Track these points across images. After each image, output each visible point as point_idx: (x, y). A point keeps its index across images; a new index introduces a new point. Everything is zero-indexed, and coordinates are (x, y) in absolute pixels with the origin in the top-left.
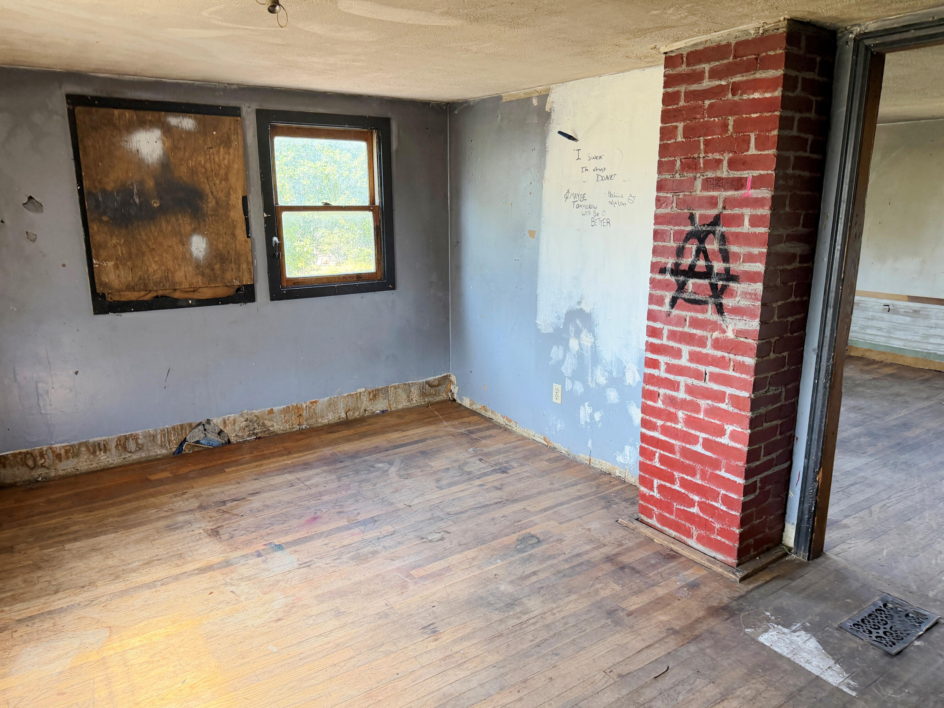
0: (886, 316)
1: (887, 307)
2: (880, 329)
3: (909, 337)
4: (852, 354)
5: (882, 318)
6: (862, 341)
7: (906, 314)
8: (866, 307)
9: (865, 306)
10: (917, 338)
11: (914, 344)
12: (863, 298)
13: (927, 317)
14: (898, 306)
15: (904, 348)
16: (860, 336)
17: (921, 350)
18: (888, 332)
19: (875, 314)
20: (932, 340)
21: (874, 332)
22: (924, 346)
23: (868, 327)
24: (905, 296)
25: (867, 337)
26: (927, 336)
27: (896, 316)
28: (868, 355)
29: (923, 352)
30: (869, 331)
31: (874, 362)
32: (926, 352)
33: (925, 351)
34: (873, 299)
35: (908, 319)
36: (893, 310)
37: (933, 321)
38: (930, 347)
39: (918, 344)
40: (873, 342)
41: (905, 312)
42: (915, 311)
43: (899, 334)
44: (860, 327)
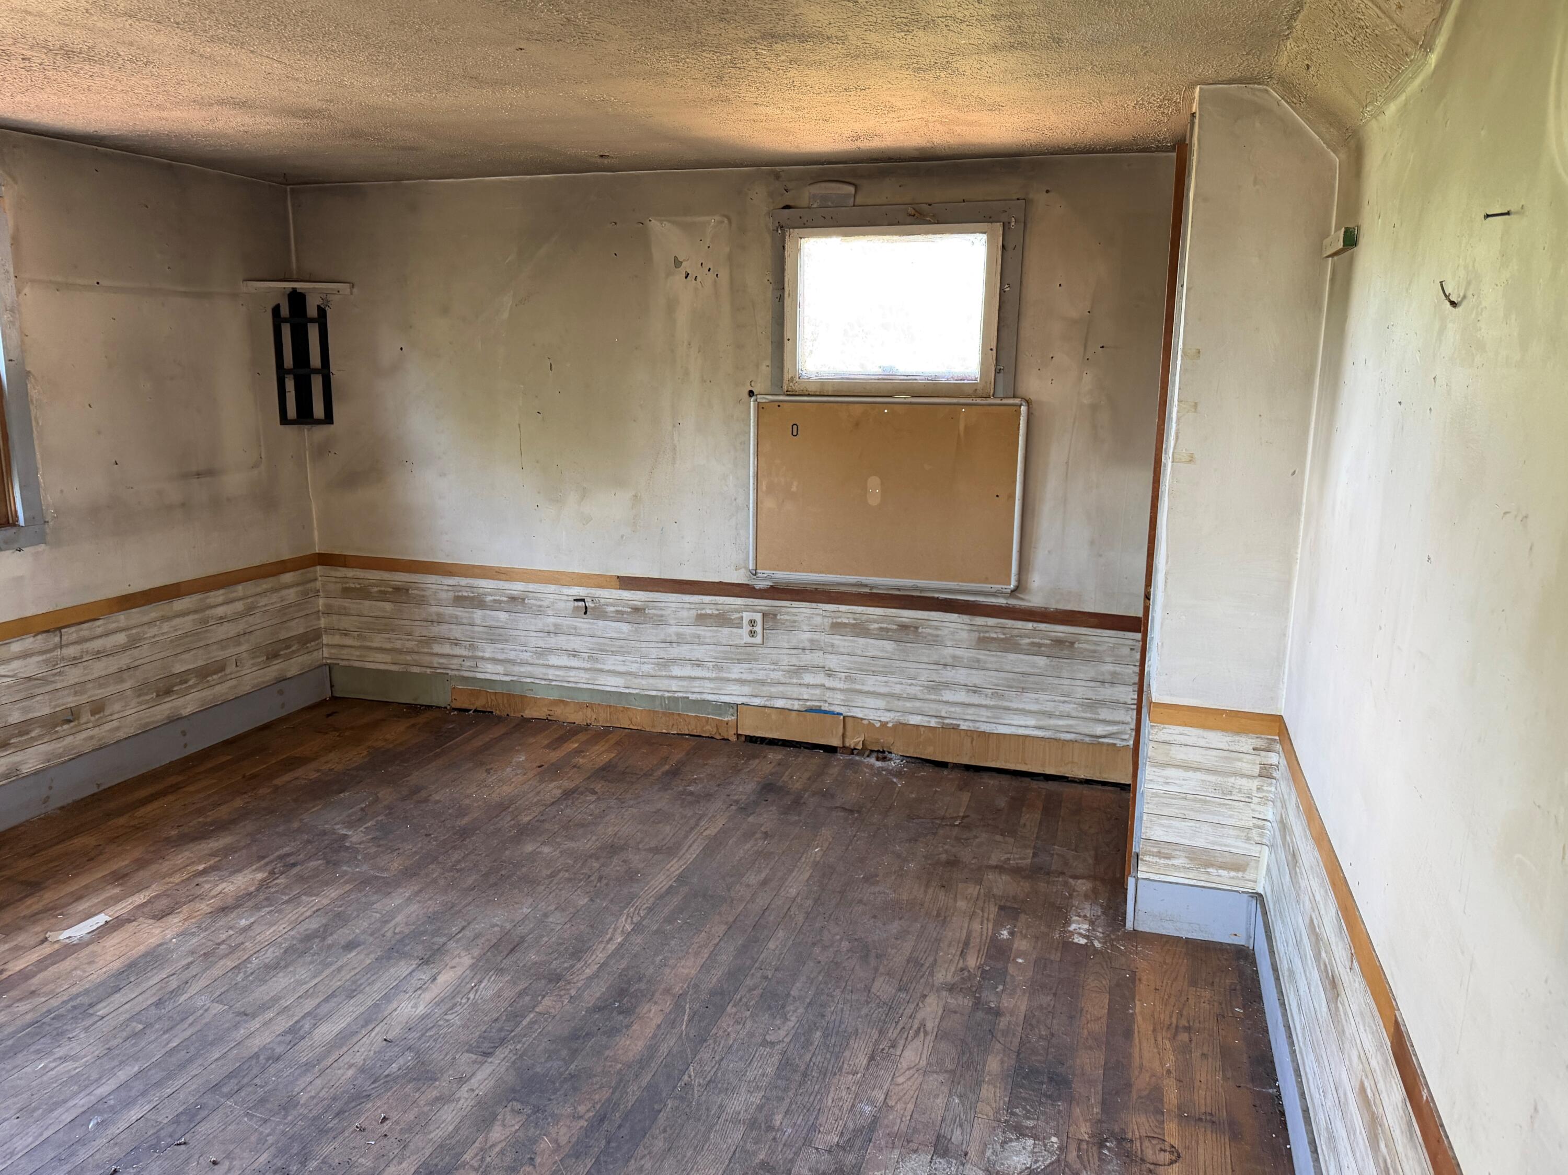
0: (583, 623)
1: (581, 604)
2: (574, 654)
3: (633, 668)
4: (528, 714)
5: (575, 628)
6: (543, 682)
7: (619, 616)
8: (540, 606)
9: (539, 603)
10: (647, 668)
11: (643, 682)
12: (531, 587)
13: (660, 621)
14: (602, 601)
15: (627, 691)
16: (539, 671)
17: (659, 694)
18: (590, 659)
19: (559, 621)
20: (676, 671)
21: (564, 661)
22: (663, 684)
23: (551, 651)
24: (611, 577)
25: (551, 674)
26: (666, 663)
27: (601, 623)
28: (559, 713)
29: (662, 697)
30: (553, 660)
31: (574, 730)
32: (669, 698)
33: (667, 694)
34: (552, 588)
35: (625, 627)
36: (593, 608)
37: (673, 629)
38: (674, 685)
39: (651, 681)
40: (565, 684)
41: (617, 612)
42: (636, 610)
43: (611, 663)
44: (536, 653)
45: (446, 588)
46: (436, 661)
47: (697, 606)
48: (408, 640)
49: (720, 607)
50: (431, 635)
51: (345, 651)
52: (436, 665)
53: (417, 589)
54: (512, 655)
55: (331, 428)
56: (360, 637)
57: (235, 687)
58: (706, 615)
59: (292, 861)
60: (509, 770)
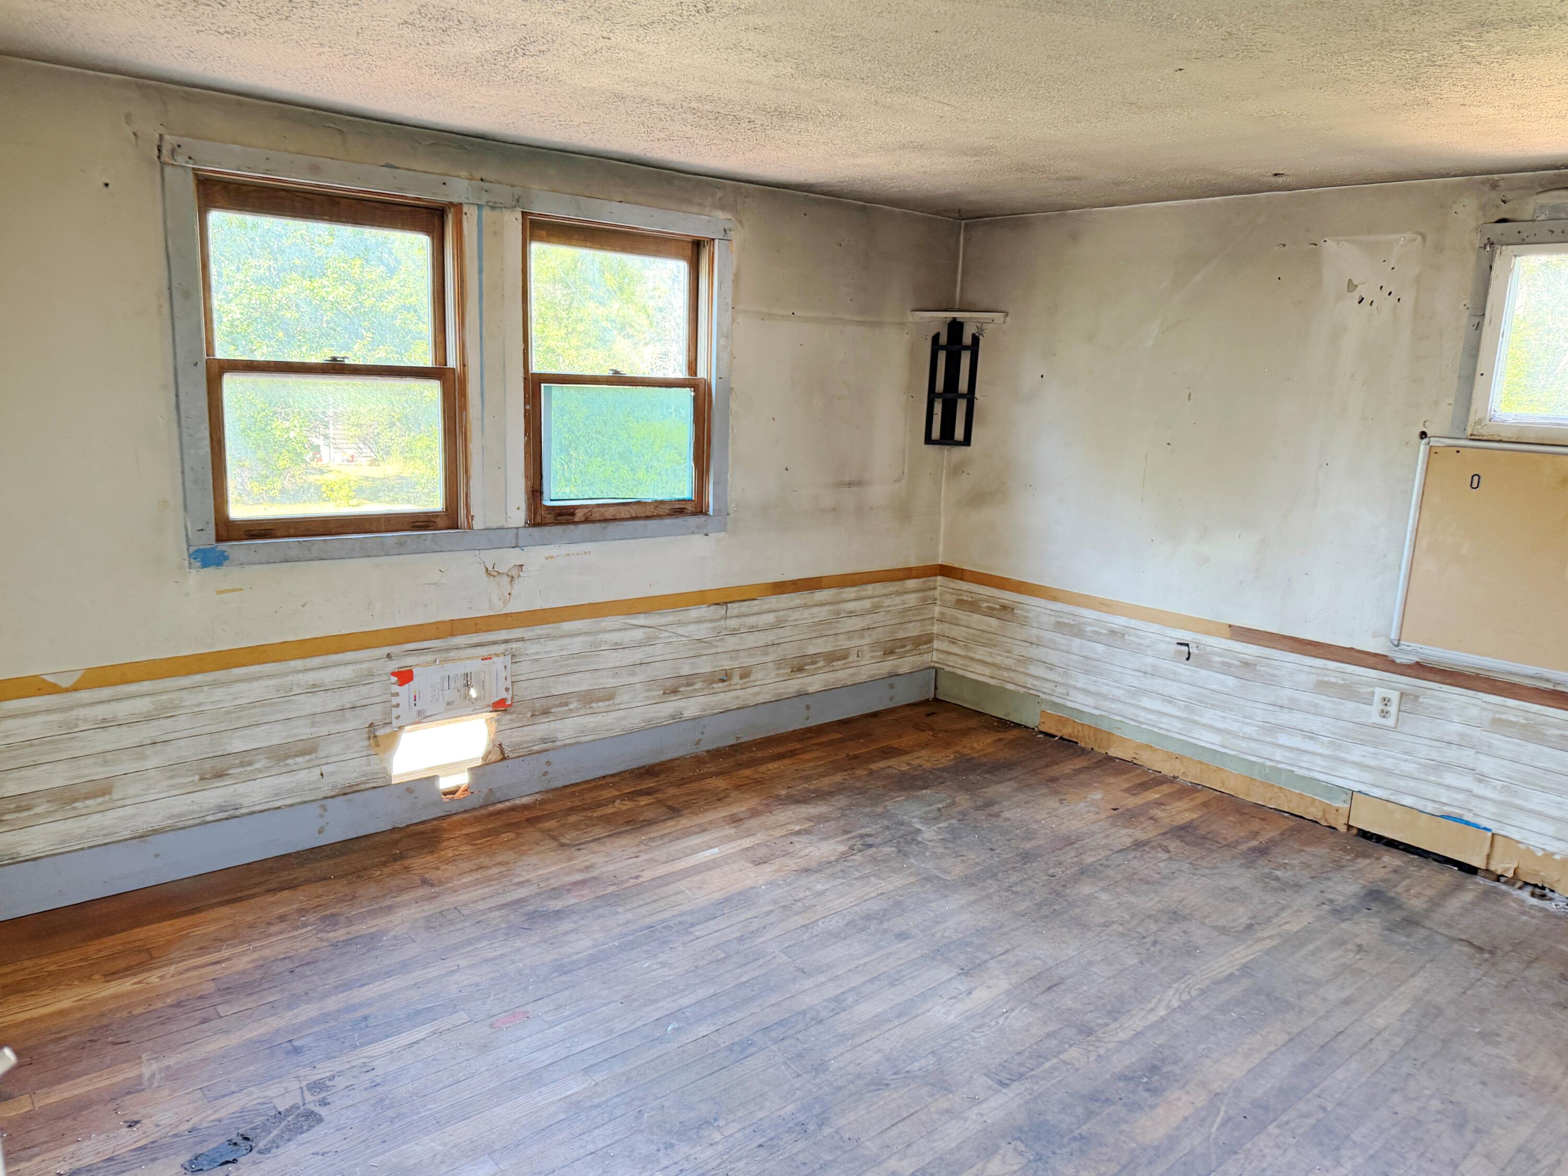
0: (1184, 669)
1: (1185, 648)
2: (1170, 700)
3: (1234, 726)
4: (1112, 752)
5: (1174, 673)
6: (1133, 723)
7: (1226, 668)
8: (1140, 644)
9: (1139, 641)
10: (1249, 730)
11: (1244, 744)
12: (1133, 623)
13: (1271, 681)
14: (1209, 649)
15: (1223, 750)
16: (1129, 711)
17: (1260, 760)
18: (1187, 708)
19: (1158, 662)
20: (1283, 739)
21: (1157, 705)
22: (1267, 751)
23: (1145, 692)
24: (1222, 624)
25: (1143, 716)
26: (1273, 728)
27: (1204, 673)
28: (1145, 759)
29: (1262, 765)
30: (1146, 702)
31: (1159, 780)
32: (1270, 767)
33: (1269, 763)
34: (1155, 627)
35: (1230, 681)
36: (1196, 655)
37: (1287, 692)
38: (1279, 755)
39: (1253, 745)
40: (1156, 730)
41: (1224, 663)
42: (1246, 664)
43: (1210, 717)
44: (1129, 692)
45: (1048, 612)
46: (1030, 682)
47: (1319, 671)
48: (1008, 657)
49: (1347, 676)
50: (1030, 656)
51: (951, 658)
52: (1029, 686)
53: (1022, 609)
54: (1104, 690)
55: (968, 448)
56: (966, 647)
57: (855, 674)
58: (1328, 683)
59: (870, 842)
60: (1082, 804)
